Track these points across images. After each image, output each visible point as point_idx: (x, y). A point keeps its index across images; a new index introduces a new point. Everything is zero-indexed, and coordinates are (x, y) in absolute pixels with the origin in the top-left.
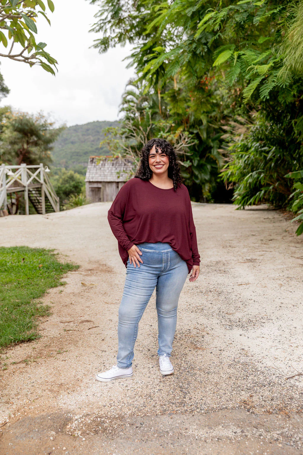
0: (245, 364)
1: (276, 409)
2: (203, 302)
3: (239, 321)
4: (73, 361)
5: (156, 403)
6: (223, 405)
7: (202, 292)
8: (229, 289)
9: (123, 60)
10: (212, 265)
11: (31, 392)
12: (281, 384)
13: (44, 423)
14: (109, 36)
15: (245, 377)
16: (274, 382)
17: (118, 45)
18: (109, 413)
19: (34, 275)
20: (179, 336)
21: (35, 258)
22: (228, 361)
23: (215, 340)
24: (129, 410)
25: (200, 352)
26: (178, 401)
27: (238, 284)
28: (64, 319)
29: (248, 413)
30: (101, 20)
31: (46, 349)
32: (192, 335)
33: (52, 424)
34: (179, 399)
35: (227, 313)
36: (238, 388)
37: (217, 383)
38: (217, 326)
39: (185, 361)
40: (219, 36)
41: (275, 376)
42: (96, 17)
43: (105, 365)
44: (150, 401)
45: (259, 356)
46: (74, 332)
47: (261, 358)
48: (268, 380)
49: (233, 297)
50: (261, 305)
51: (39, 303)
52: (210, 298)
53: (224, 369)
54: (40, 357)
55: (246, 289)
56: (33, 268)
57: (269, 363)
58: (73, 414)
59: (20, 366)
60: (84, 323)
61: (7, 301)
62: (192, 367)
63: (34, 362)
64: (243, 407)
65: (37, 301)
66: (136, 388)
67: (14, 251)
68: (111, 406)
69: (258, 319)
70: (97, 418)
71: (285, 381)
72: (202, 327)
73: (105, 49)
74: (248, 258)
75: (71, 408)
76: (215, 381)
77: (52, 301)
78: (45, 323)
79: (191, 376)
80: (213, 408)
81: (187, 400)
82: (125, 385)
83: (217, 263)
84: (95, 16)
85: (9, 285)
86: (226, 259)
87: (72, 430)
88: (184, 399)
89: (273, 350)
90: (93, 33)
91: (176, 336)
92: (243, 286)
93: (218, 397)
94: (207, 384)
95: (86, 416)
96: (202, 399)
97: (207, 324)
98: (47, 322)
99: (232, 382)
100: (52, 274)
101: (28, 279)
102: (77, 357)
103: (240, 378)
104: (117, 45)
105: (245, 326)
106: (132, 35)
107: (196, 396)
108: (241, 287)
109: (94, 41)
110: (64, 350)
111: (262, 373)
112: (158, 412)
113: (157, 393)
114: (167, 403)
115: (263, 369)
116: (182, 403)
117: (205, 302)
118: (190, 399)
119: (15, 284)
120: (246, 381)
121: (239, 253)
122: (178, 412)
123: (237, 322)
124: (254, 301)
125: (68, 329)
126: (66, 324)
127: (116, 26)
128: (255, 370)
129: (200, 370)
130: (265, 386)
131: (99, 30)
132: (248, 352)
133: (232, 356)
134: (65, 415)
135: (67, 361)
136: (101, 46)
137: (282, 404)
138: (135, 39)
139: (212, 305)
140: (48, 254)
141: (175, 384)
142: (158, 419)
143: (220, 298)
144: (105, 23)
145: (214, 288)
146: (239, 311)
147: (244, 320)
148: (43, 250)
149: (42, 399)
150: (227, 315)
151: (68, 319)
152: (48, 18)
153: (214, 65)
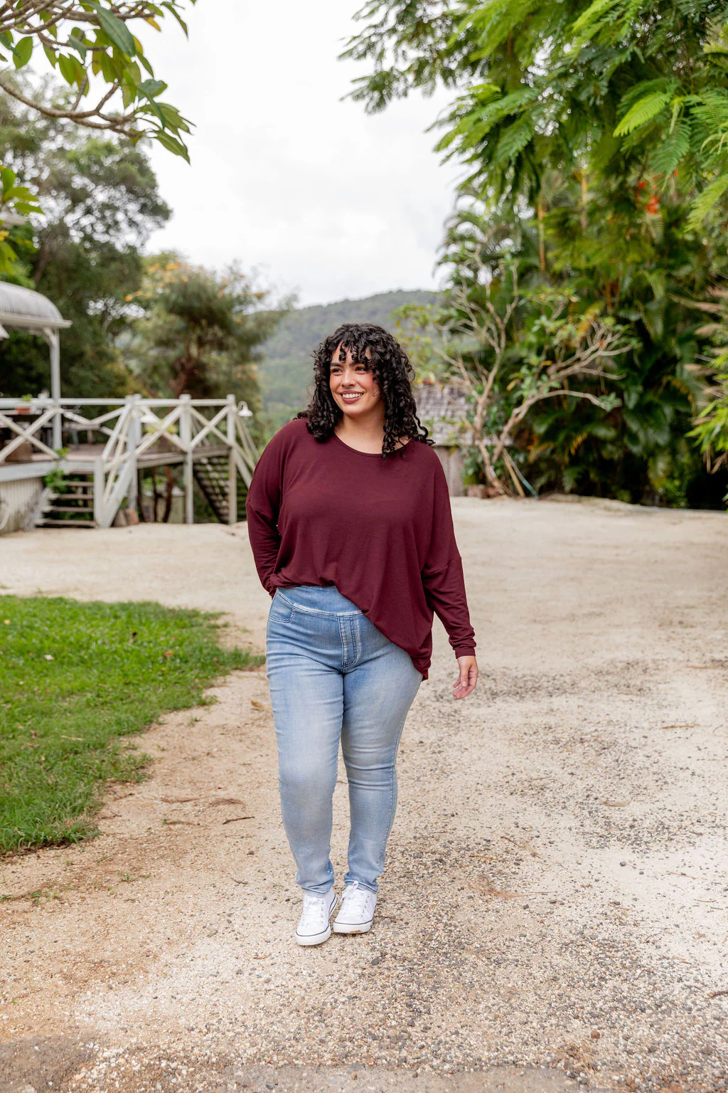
0: (610, 945)
1: (654, 1079)
2: (551, 768)
3: (632, 827)
4: (152, 904)
5: (330, 1033)
6: (509, 1052)
7: (557, 742)
8: (635, 738)
9: (428, 130)
10: (612, 670)
11: (18, 977)
12: (690, 1009)
13: (18, 1062)
14: (392, 69)
15: (596, 983)
16: (672, 1002)
17: (415, 93)
18: (196, 1051)
19: (145, 676)
20: (455, 854)
21: (164, 633)
22: (564, 932)
23: (547, 874)
24: (253, 1045)
25: (496, 903)
26: (391, 1032)
27: (665, 725)
28: (176, 793)
29: (569, 1082)
30: (370, 27)
31: (100, 868)
32: (490, 855)
33: (37, 1066)
34: (394, 1027)
35: (605, 803)
36: (568, 1009)
37: (512, 993)
38: (566, 835)
39: (446, 924)
40: (634, 54)
41: (681, 984)
42: (358, 20)
43: (231, 919)
44: (317, 1027)
45: (656, 925)
46: (187, 827)
47: (657, 931)
48: (658, 994)
49: (639, 758)
50: (708, 786)
51: (127, 748)
52: (576, 758)
53: (546, 955)
54: (77, 887)
55: (680, 741)
56: (149, 657)
57: (676, 947)
58: (101, 1044)
59: (15, 908)
60: (221, 807)
61: (50, 740)
62: (460, 943)
63: (55, 898)
64: (561, 1065)
65: (125, 741)
66: (291, 987)
67: (119, 614)
68: (209, 1030)
69: (687, 823)
70: (160, 1059)
71: (706, 1000)
72: (526, 836)
73: (381, 103)
74: (718, 656)
75: (102, 1026)
76: (510, 985)
77: (163, 744)
78: (124, 800)
79: (449, 966)
80: (480, 1060)
81: (415, 1032)
82: (265, 977)
83: (629, 665)
84: (356, 17)
85: (76, 699)
86: (658, 657)
87: (84, 1086)
88: (409, 1029)
89: (698, 912)
90: (350, 61)
91: (448, 854)
92: (675, 730)
93: (505, 1030)
94: (485, 992)
95: (132, 1053)
96: (457, 1033)
97: (540, 828)
98: (130, 798)
99: (557, 992)
100: (189, 675)
101: (127, 684)
102: (167, 892)
103: (581, 983)
104: (411, 92)
105: (645, 839)
106: (453, 66)
107: (444, 1022)
108: (670, 734)
109: (354, 81)
110: (144, 873)
111: (649, 972)
112: (327, 1056)
113: (341, 1006)
114: (358, 1035)
115: (654, 962)
116: (398, 1038)
117: (557, 769)
118: (426, 1029)
119: (89, 695)
120: (597, 993)
121: (699, 642)
122: (379, 1062)
123: (624, 829)
124: (693, 774)
125: (175, 819)
126: (174, 806)
127: (410, 40)
128: (634, 962)
129: (479, 951)
130: (643, 1011)
131: (364, 54)
132: (628, 913)
133: (580, 920)
134: (81, 1044)
135: (137, 903)
136: (371, 94)
137: (677, 1065)
138: (461, 76)
139: (574, 778)
140: (201, 625)
141: (398, 986)
142: (317, 1078)
143: (602, 761)
144: (381, 35)
145: (596, 734)
146: (640, 798)
147: (647, 824)
148: (195, 614)
149: (37, 997)
150: (605, 807)
151: (183, 794)
152: (183, 18)
153: (616, 133)
